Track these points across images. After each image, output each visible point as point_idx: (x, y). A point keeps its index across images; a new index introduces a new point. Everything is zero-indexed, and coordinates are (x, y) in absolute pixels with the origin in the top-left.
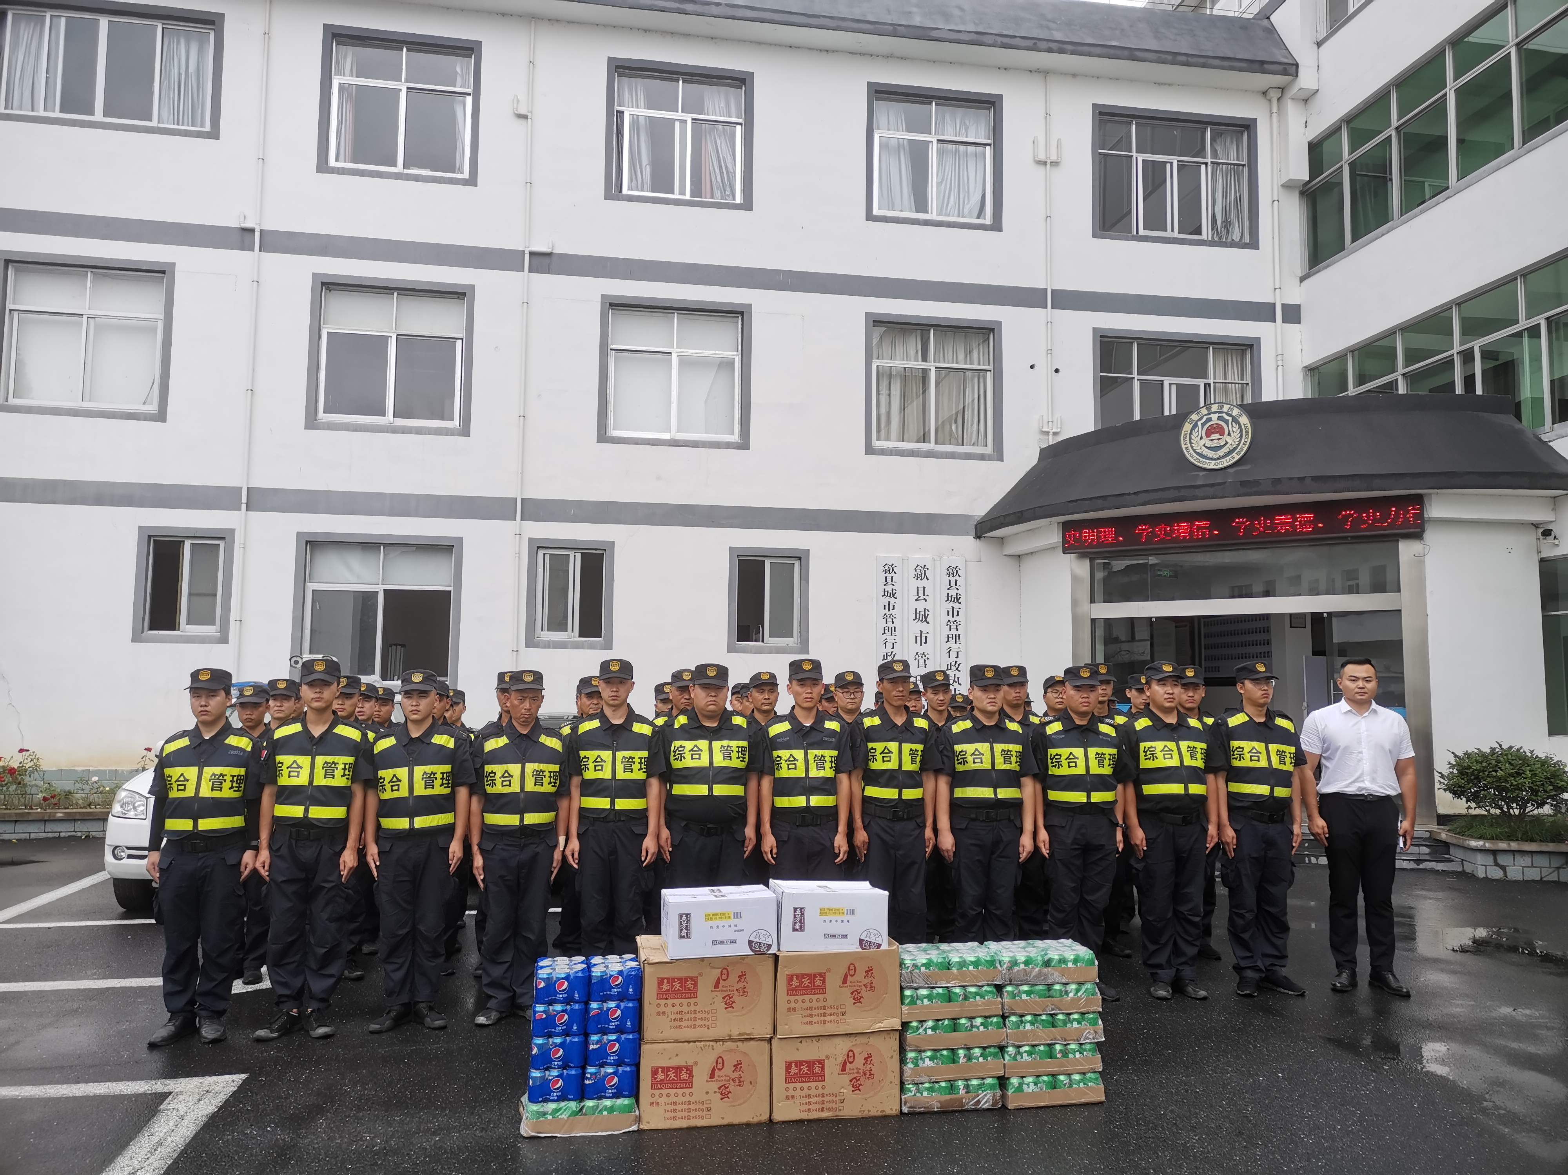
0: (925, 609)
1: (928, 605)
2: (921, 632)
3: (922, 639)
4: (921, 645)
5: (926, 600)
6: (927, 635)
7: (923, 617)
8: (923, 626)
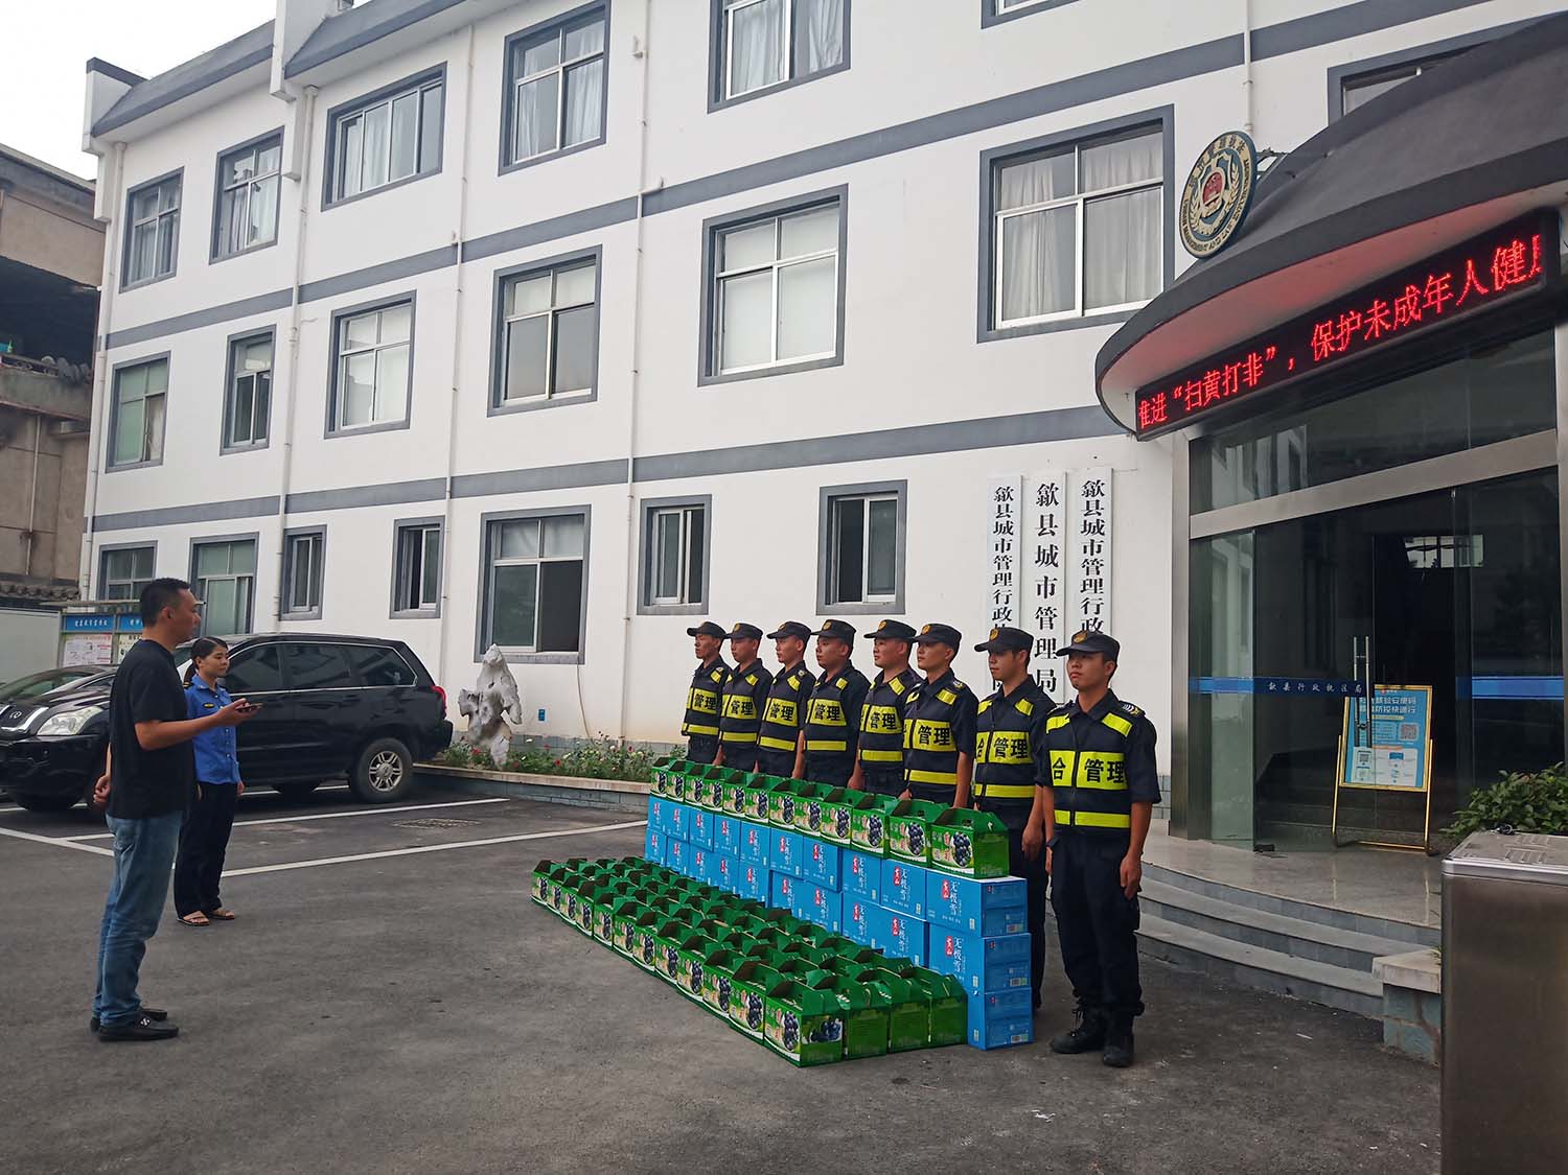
0: (1052, 546)
1: (1058, 540)
2: (1046, 578)
3: (1046, 588)
4: (1046, 597)
5: (1053, 534)
6: (1054, 582)
7: (1048, 557)
8: (1050, 571)
